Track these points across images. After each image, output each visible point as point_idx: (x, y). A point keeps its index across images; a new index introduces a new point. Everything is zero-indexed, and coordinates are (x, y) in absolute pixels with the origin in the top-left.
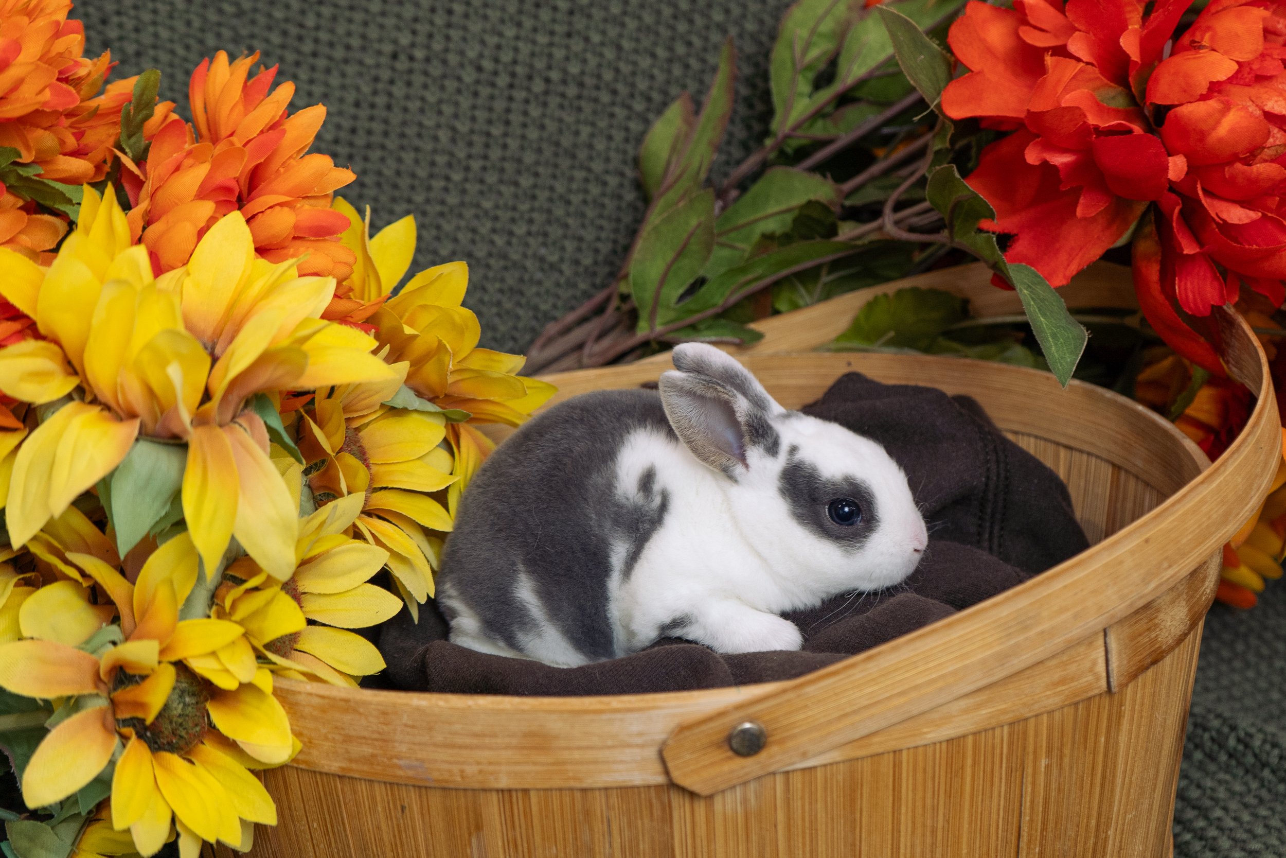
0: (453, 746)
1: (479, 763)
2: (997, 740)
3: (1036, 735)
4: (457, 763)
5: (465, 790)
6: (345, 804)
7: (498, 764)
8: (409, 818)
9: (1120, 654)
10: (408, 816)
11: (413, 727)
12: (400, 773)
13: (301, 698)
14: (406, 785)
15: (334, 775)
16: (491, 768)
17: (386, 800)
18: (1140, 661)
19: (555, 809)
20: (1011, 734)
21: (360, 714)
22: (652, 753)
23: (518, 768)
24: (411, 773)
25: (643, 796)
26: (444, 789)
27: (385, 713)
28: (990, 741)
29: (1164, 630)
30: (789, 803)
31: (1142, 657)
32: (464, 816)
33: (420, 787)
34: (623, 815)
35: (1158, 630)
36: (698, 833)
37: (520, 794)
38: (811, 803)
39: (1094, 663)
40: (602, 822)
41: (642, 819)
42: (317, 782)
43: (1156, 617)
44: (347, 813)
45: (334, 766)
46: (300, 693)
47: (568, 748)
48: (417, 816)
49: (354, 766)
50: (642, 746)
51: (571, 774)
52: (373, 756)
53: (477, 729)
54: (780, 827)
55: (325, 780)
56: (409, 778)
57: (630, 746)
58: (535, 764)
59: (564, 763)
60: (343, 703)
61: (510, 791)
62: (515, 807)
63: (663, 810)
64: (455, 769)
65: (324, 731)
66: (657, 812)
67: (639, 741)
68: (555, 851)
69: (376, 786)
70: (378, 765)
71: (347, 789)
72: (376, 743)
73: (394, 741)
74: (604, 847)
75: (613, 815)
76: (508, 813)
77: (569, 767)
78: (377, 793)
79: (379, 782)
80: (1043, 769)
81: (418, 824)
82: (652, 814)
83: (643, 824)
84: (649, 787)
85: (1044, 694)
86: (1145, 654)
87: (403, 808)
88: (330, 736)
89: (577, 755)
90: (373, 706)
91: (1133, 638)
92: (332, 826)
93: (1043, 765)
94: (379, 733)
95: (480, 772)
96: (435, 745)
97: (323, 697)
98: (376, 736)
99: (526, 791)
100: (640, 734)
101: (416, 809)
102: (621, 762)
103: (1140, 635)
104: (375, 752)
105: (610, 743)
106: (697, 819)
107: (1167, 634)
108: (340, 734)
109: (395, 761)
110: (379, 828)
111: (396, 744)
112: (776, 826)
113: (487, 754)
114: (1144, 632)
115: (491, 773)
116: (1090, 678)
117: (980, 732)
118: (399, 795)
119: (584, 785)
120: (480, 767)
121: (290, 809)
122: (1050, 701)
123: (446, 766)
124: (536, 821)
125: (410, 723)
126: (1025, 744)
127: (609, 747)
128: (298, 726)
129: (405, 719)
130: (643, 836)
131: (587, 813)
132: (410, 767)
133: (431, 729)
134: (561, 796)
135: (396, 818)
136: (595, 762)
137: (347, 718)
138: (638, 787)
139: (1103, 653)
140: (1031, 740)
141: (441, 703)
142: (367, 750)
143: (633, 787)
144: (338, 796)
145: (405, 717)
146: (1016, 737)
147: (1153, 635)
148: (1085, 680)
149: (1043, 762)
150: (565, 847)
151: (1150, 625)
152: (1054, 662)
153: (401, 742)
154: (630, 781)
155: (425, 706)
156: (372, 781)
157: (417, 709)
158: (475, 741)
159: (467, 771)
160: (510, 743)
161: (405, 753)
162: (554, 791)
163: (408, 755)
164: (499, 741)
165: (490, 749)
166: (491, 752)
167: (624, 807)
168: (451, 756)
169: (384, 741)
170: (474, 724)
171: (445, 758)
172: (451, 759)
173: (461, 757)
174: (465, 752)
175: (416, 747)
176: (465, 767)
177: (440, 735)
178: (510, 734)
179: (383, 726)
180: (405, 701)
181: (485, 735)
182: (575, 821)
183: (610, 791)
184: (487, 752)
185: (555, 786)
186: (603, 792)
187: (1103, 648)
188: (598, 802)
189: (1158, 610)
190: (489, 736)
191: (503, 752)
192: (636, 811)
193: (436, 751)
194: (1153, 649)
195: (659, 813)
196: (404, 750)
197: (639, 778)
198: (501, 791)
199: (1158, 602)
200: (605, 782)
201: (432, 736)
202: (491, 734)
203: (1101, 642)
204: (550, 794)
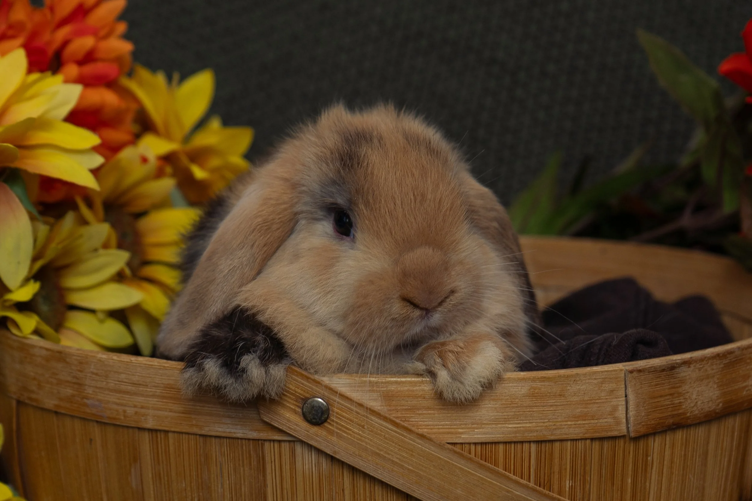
0: (120, 391)
1: (135, 406)
2: (526, 455)
3: (561, 458)
4: (122, 405)
5: (128, 427)
7: (148, 408)
8: (94, 449)
9: (639, 406)
11: (96, 374)
12: (88, 410)
13: (36, 350)
14: (92, 420)
15: (52, 411)
16: (143, 411)
17: (81, 434)
18: (660, 418)
19: (184, 450)
20: (539, 453)
21: (68, 363)
23: (159, 413)
24: (94, 411)
25: (244, 447)
26: (115, 425)
27: (81, 363)
28: (519, 455)
29: (689, 401)
31: (662, 415)
32: (127, 449)
33: (101, 423)
34: (231, 462)
35: (681, 398)
36: (285, 486)
37: (163, 436)
39: (615, 409)
40: (217, 466)
41: (243, 466)
42: (44, 417)
43: (680, 387)
44: (59, 445)
45: (51, 403)
46: (36, 346)
47: (193, 401)
48: (99, 448)
49: (62, 404)
52: (73, 396)
53: (135, 379)
54: (347, 492)
55: (48, 417)
56: (92, 414)
58: (170, 411)
59: (190, 413)
60: (58, 354)
61: (156, 431)
62: (160, 445)
63: (259, 461)
64: (121, 409)
65: (47, 376)
68: (184, 485)
69: (76, 421)
70: (75, 403)
71: (60, 424)
72: (76, 386)
73: (85, 385)
74: (218, 486)
75: (224, 460)
76: (155, 450)
77: (193, 416)
78: (76, 427)
79: (77, 417)
80: (567, 489)
81: (100, 453)
82: (250, 464)
83: (244, 470)
84: (249, 439)
85: (565, 423)
86: (666, 414)
87: (91, 440)
88: (50, 380)
89: (198, 407)
90: (75, 357)
93: (567, 486)
94: (77, 378)
95: (136, 413)
96: (109, 390)
97: (47, 350)
98: (74, 380)
99: (166, 432)
101: (98, 442)
102: (228, 416)
103: (661, 396)
104: (75, 393)
106: (284, 474)
107: (692, 405)
108: (56, 379)
109: (85, 401)
110: (77, 456)
111: (86, 388)
112: (343, 490)
113: (141, 399)
114: (666, 396)
115: (143, 416)
116: (610, 420)
117: (510, 443)
118: (89, 430)
119: (203, 432)
120: (136, 409)
122: (571, 430)
123: (115, 407)
124: (172, 459)
125: (95, 371)
126: (551, 464)
127: (220, 403)
130: (244, 482)
131: (207, 456)
132: (94, 406)
133: (107, 377)
134: (189, 439)
135: (87, 448)
136: (211, 414)
137: (59, 366)
138: (241, 439)
139: (623, 403)
140: (556, 461)
142: (69, 391)
143: (238, 438)
145: (92, 367)
146: (543, 456)
147: (676, 401)
148: (606, 420)
149: (568, 484)
150: (191, 483)
151: (672, 391)
152: (575, 399)
153: (89, 386)
154: (235, 433)
155: (105, 358)
156: (72, 417)
157: (100, 360)
158: (133, 388)
159: (128, 411)
160: (156, 392)
161: (91, 394)
162: (184, 435)
163: (92, 396)
164: (148, 390)
165: (142, 395)
166: (143, 398)
167: (231, 455)
168: (119, 399)
169: (79, 385)
170: (133, 375)
171: (114, 400)
172: (118, 401)
173: (124, 400)
174: (127, 396)
175: (98, 390)
176: (127, 408)
177: (112, 381)
178: (156, 384)
179: (79, 373)
180: (93, 354)
181: (140, 385)
182: (197, 461)
183: (222, 440)
184: (141, 398)
185: (184, 431)
186: (217, 440)
187: (624, 399)
188: (214, 447)
189: (683, 381)
190: (143, 385)
191: (151, 399)
192: (239, 460)
193: (108, 394)
194: (675, 413)
195: (255, 463)
196: (91, 392)
197: (241, 431)
198: (150, 430)
199: (683, 374)
200: (217, 431)
201: (107, 382)
202: (144, 384)
203: (622, 392)
204: (181, 438)
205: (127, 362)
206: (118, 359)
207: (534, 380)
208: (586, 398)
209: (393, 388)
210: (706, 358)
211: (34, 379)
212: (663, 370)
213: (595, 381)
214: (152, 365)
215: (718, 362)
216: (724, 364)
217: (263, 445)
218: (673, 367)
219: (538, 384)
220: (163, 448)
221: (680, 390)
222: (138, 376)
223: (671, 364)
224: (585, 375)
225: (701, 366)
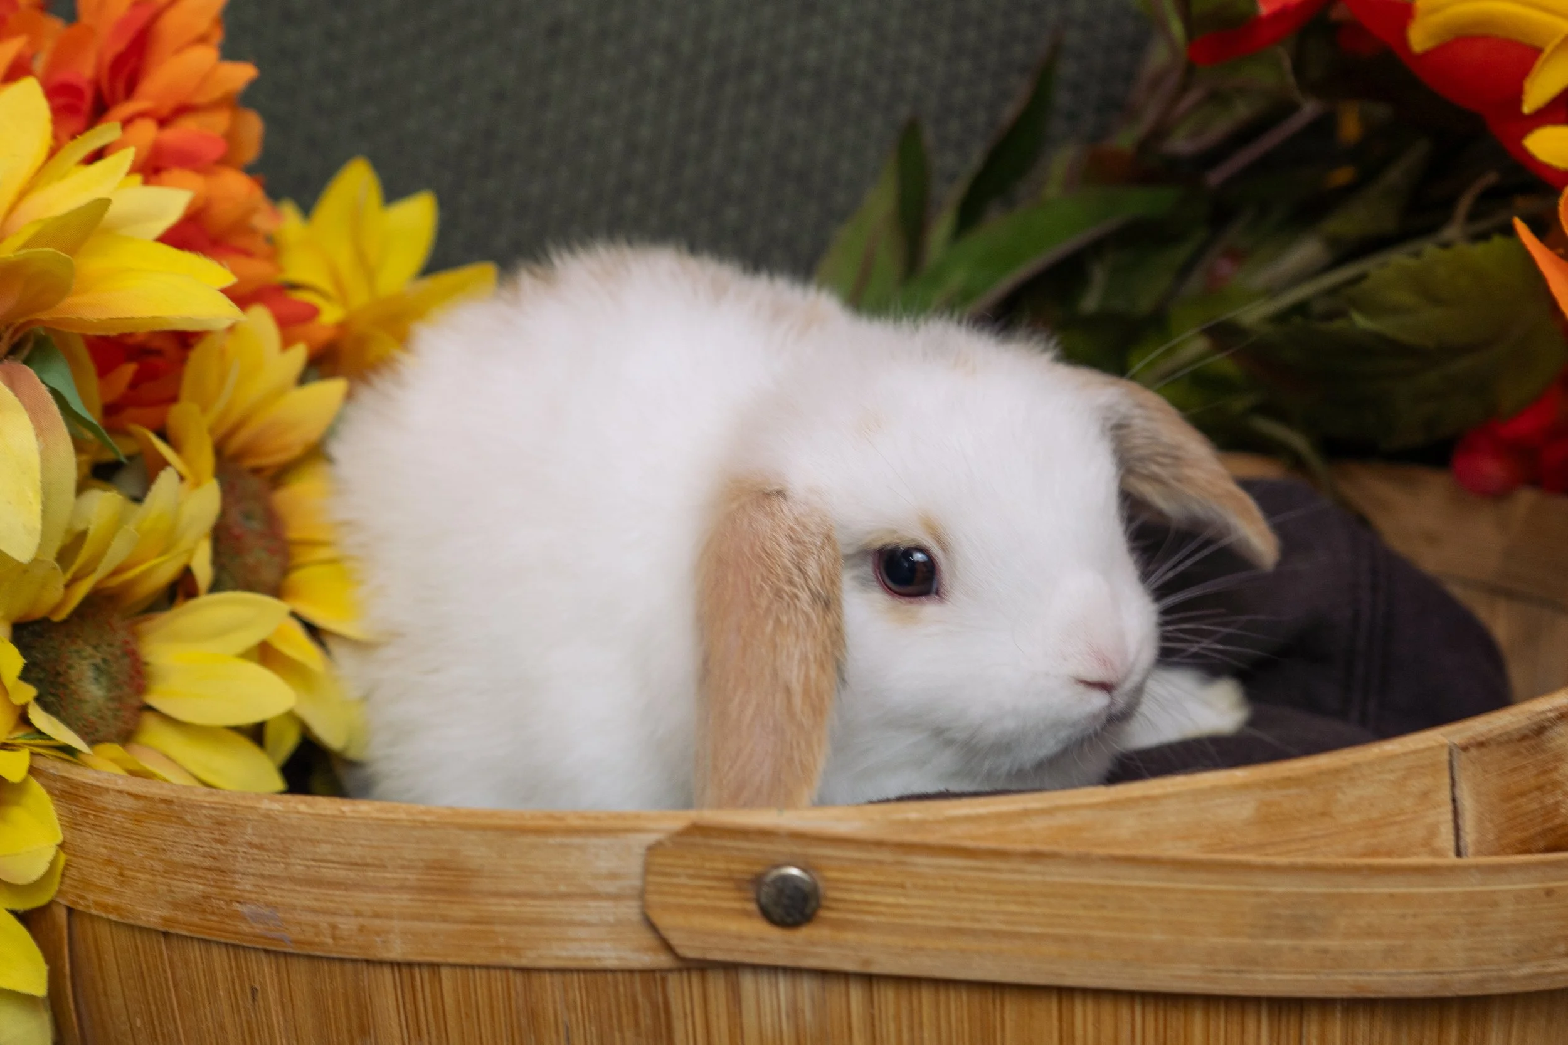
0: (319, 883)
1: (358, 914)
4: (326, 912)
5: (342, 960)
6: (176, 986)
8: (262, 1010)
9: (1480, 821)
10: (261, 1004)
11: (260, 847)
12: (244, 927)
13: (108, 800)
14: (255, 949)
15: (156, 931)
16: (378, 922)
17: (229, 977)
19: (480, 1002)
21: (188, 824)
22: (630, 910)
23: (418, 925)
24: (259, 929)
25: (621, 989)
26: (310, 957)
27: (221, 824)
30: (873, 1025)
31: (1525, 834)
32: (342, 1009)
33: (276, 953)
34: (590, 1022)
35: (1559, 792)
37: (426, 975)
38: (911, 1029)
39: (1433, 831)
40: (557, 1033)
41: (621, 1031)
42: (137, 947)
43: (1556, 769)
44: (179, 1004)
45: (152, 915)
46: (107, 790)
47: (496, 894)
48: (275, 1007)
49: (180, 916)
50: (616, 897)
51: (502, 941)
52: (206, 897)
53: (355, 853)
55: (147, 943)
56: (255, 936)
57: (596, 896)
58: (445, 919)
59: (489, 921)
60: (163, 806)
61: (410, 965)
62: (420, 996)
63: (656, 1017)
64: (323, 921)
65: (139, 854)
66: (646, 1021)
67: (611, 887)
69: (215, 950)
70: (213, 913)
71: (176, 957)
72: (211, 875)
73: (235, 872)
75: (574, 1019)
76: (409, 1007)
77: (498, 928)
78: (217, 965)
79: (218, 943)
81: (277, 1018)
82: (637, 1024)
84: (631, 971)
86: (1532, 831)
87: (254, 991)
88: (147, 863)
89: (510, 907)
90: (205, 811)
91: (1507, 797)
92: (161, 1024)
94: (214, 858)
95: (362, 929)
96: (292, 879)
97: (137, 796)
98: (208, 863)
99: (434, 967)
100: (613, 876)
101: (272, 994)
102: (583, 924)
103: (1522, 794)
104: (209, 890)
105: (563, 888)
108: (161, 860)
109: (237, 906)
110: (222, 1027)
111: (237, 877)
113: (371, 897)
114: (1531, 792)
115: (378, 934)
118: (247, 969)
119: (524, 962)
120: (361, 920)
121: (106, 995)
123: (309, 917)
124: (452, 1023)
125: (256, 840)
127: (562, 896)
128: (105, 847)
129: (249, 835)
131: (533, 1015)
132: (258, 918)
133: (286, 852)
134: (489, 978)
135: (245, 1009)
136: (539, 922)
137: (169, 831)
138: (613, 971)
139: (1449, 817)
141: (302, 808)
142: (197, 888)
143: (605, 971)
144: (165, 971)
145: (250, 831)
147: (1550, 800)
151: (1543, 779)
152: (1354, 818)
153: (243, 874)
154: (598, 959)
155: (279, 811)
156: (207, 942)
157: (267, 816)
158: (352, 875)
159: (341, 926)
160: (406, 879)
161: (250, 892)
162: (477, 971)
163: (253, 896)
164: (388, 875)
165: (376, 889)
166: (377, 895)
167: (591, 1006)
168: (317, 900)
169: (221, 871)
170: (350, 845)
171: (307, 903)
172: (316, 904)
173: (331, 901)
174: (337, 893)
175: (265, 883)
176: (338, 920)
177: (299, 861)
178: (406, 863)
179: (219, 846)
180: (250, 803)
181: (367, 865)
182: (512, 1027)
183: (568, 976)
184: (371, 895)
185: (478, 961)
186: (558, 978)
187: (1449, 807)
188: (549, 992)
189: (1559, 758)
190: (373, 865)
191: (395, 896)
192: (610, 1016)
193: (294, 891)
194: (1549, 825)
195: (649, 1022)
196: (248, 887)
197: (613, 954)
198: (395, 965)
199: (1560, 741)
200: (557, 958)
201: (287, 864)
202: (377, 862)
203: (1446, 795)
204: (471, 975)
205: (334, 816)
206: (311, 811)
207: (1266, 785)
208: (1375, 814)
211: (109, 862)
212: (1524, 738)
213: (1392, 777)
214: (393, 820)
217: (664, 980)
219: (1276, 795)
220: (429, 1000)
221: (1556, 776)
222: (361, 845)
224: (1371, 764)
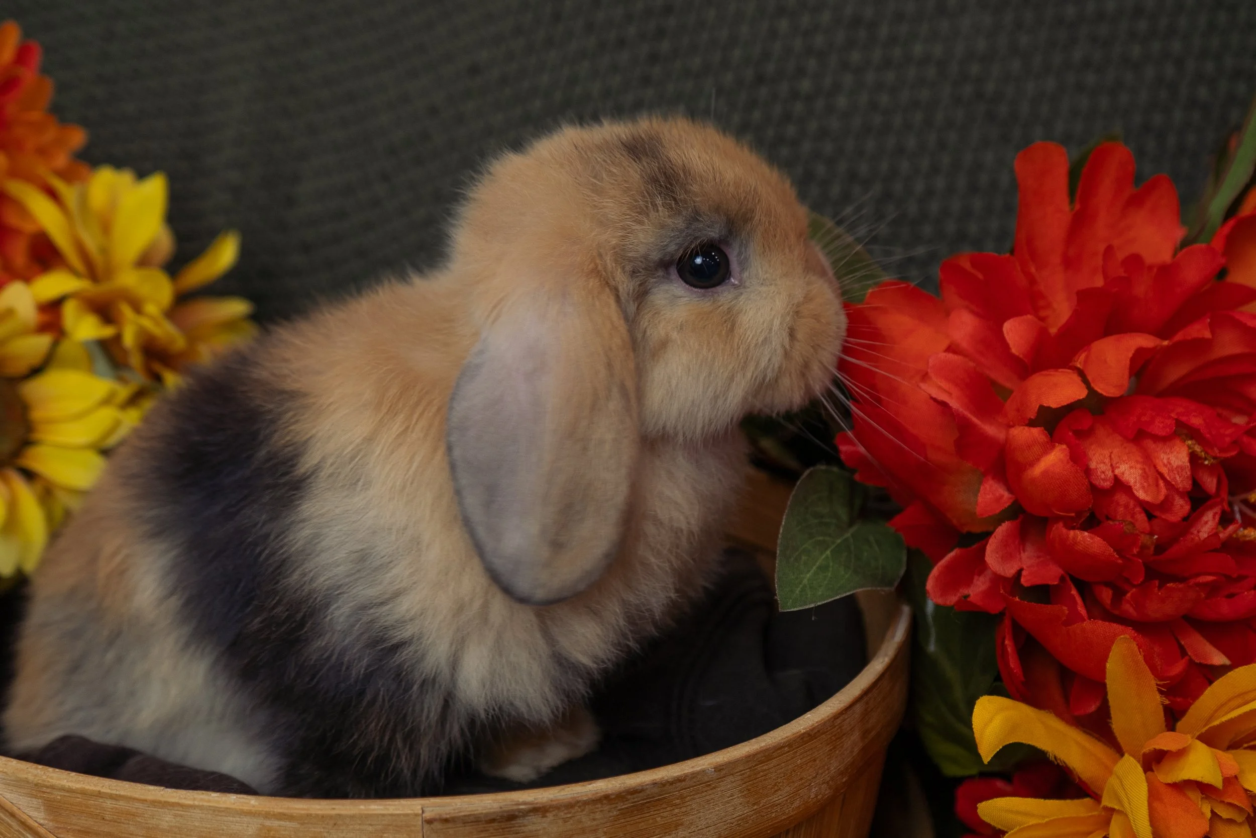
199: (531, 827)
207: (267, 815)
209: (58, 795)
210: (578, 802)
213: (370, 828)
215: (606, 808)
216: (619, 810)
218: (510, 817)
219: (276, 823)
223: (508, 811)
224: (352, 817)
225: (569, 816)
